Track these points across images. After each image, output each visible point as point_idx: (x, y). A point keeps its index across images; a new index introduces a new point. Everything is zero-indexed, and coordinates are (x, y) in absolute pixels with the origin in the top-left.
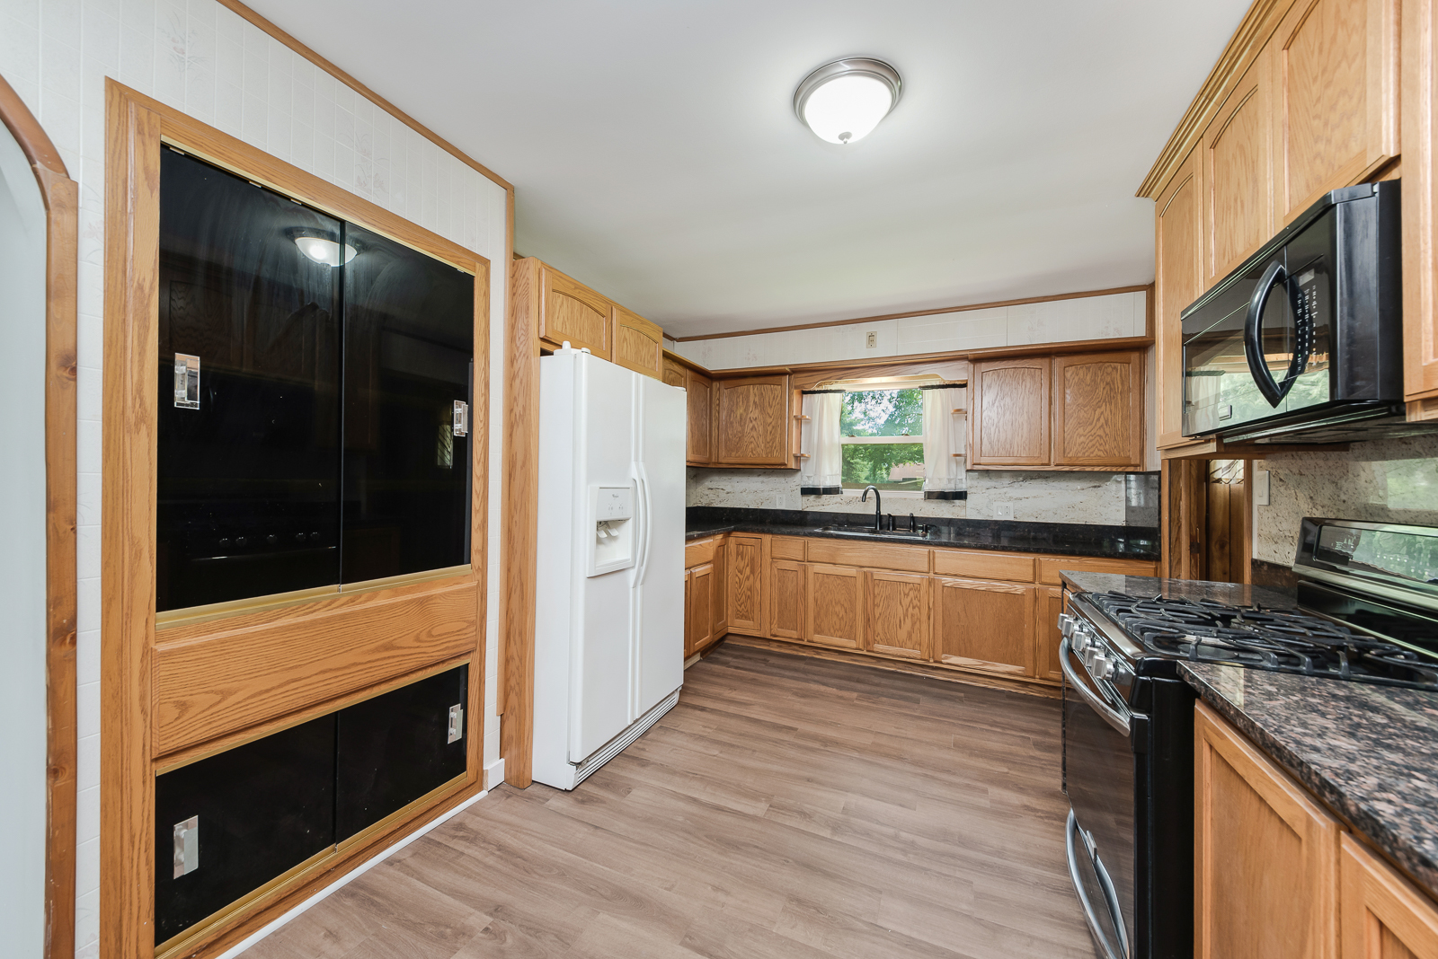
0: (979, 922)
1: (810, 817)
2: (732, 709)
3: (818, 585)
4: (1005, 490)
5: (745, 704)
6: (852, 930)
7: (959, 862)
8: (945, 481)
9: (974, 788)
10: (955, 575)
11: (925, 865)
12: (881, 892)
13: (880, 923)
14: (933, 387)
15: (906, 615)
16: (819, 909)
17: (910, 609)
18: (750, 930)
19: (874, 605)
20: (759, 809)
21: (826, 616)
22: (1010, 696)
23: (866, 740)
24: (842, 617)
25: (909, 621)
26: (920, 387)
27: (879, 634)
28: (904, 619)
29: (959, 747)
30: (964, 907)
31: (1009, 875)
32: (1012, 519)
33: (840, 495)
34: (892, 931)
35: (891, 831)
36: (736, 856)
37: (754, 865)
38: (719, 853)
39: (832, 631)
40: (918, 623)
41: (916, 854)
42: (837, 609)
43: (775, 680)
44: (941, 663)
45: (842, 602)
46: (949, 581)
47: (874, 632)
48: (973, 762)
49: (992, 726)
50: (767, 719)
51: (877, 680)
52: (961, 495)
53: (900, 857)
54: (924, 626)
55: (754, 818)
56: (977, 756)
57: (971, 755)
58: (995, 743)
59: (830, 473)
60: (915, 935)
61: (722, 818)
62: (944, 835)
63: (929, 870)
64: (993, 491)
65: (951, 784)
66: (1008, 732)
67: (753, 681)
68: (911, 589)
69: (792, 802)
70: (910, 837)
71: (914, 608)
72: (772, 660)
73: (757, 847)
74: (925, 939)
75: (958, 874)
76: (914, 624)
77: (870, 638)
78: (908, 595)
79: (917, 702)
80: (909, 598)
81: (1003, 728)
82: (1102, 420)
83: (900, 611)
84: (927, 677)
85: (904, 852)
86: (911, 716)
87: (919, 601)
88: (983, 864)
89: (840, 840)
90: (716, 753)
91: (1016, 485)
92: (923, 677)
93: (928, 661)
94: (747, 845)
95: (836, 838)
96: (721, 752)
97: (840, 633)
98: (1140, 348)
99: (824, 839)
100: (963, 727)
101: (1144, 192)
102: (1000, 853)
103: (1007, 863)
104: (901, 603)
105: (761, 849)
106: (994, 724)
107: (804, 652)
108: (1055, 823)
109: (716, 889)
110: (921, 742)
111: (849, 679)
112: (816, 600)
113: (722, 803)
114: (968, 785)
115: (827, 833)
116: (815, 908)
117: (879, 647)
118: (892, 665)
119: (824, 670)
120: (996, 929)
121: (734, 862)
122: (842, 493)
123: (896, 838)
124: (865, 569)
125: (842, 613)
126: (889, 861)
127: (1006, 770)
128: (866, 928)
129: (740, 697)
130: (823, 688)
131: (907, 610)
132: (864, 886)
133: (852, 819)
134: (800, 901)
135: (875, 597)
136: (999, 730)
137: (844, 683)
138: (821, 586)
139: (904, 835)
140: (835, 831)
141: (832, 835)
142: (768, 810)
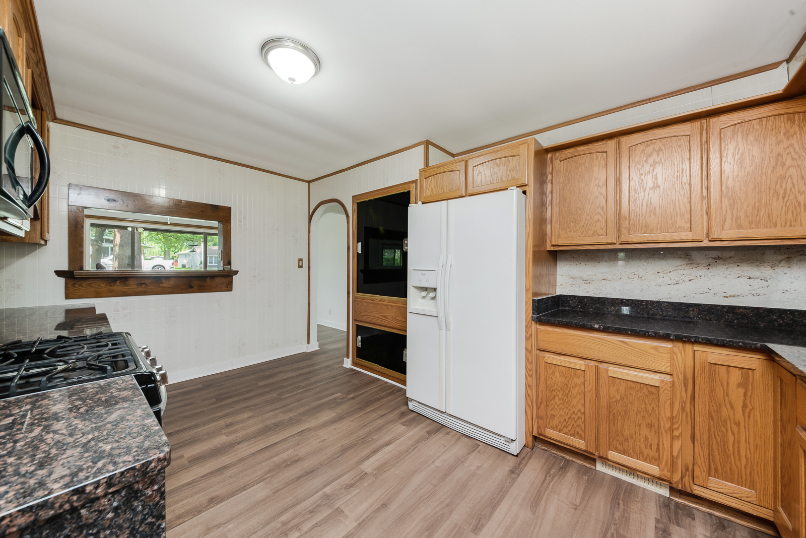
6: (269, 473)
11: (267, 528)
12: (274, 493)
13: (262, 483)
16: (288, 465)
20: (367, 468)
34: (254, 485)
41: (278, 529)
53: (284, 518)
55: (361, 463)
60: (244, 493)
63: (263, 528)
69: (365, 485)
85: (284, 524)
89: (318, 494)
94: (341, 455)
95: (320, 493)
99: (325, 486)
105: (336, 458)
115: (328, 490)
123: (298, 528)
126: (286, 510)
132: (283, 488)
133: (330, 511)
140: (327, 497)
141: (325, 492)
142: (363, 471)
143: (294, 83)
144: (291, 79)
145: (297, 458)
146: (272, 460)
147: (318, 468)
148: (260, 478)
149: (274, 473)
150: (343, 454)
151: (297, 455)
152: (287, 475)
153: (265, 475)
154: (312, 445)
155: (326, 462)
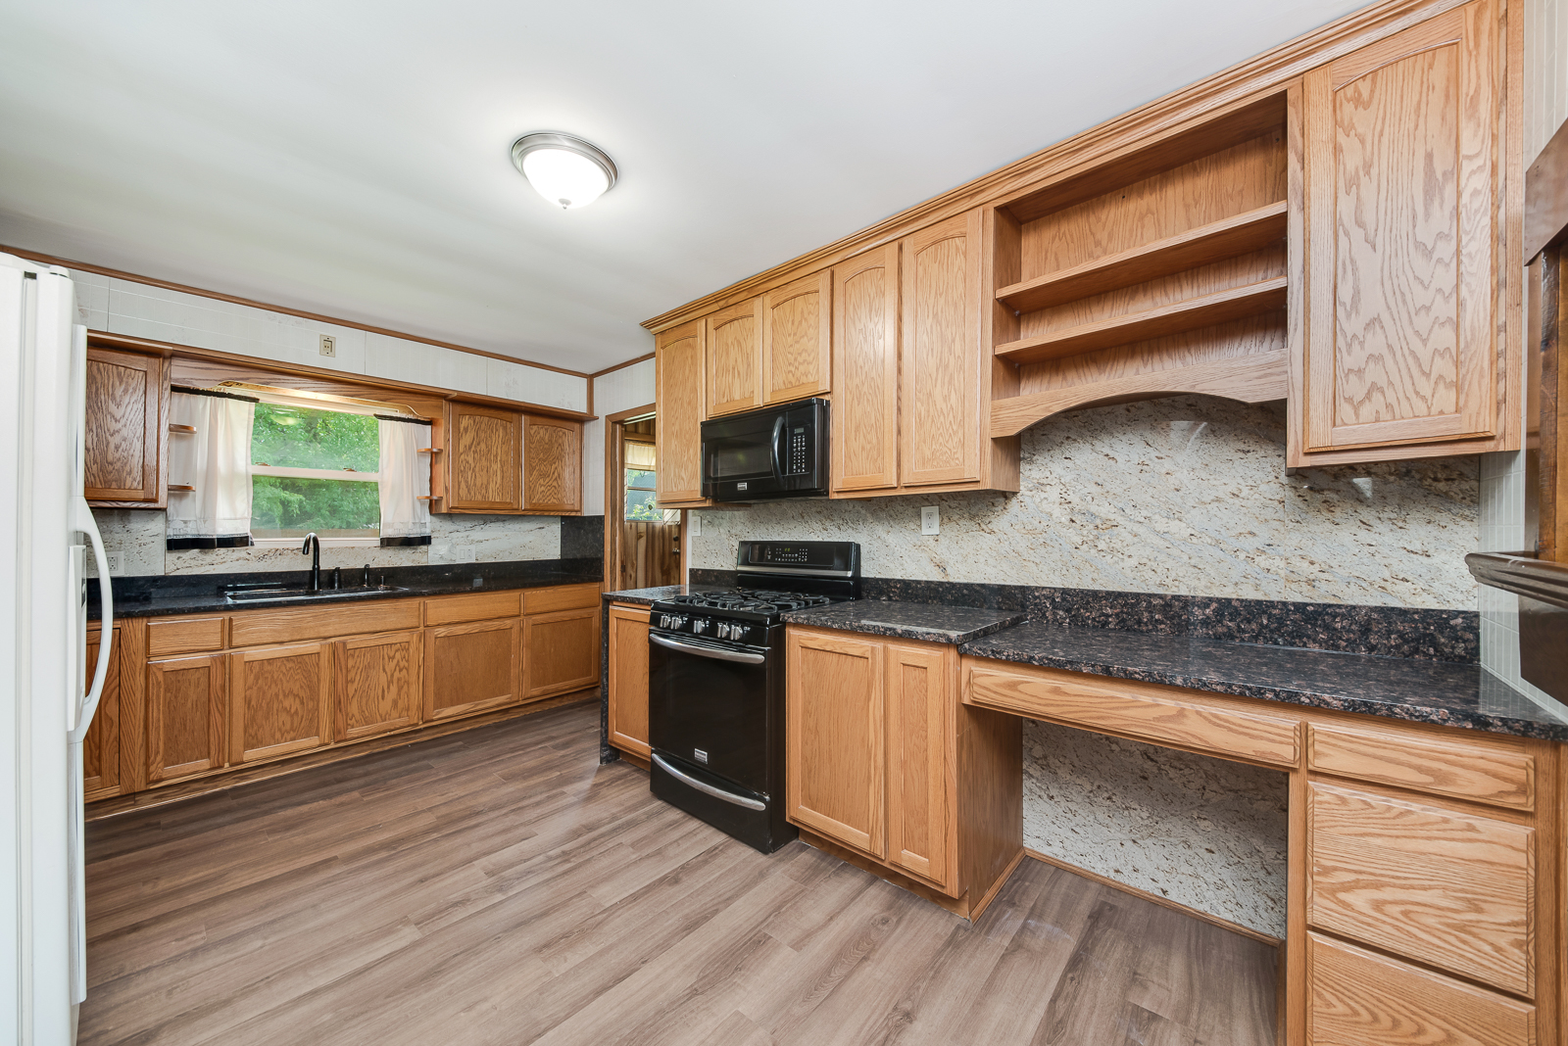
0: (648, 856)
1: (468, 900)
2: (194, 898)
3: (251, 678)
4: (467, 533)
5: (207, 882)
6: (599, 924)
7: (602, 839)
8: (410, 525)
9: (555, 796)
10: (449, 624)
11: (588, 857)
12: (585, 893)
13: (607, 905)
14: (392, 418)
15: (390, 683)
16: (565, 936)
17: (397, 674)
18: (540, 994)
19: (347, 682)
20: (409, 934)
21: (267, 718)
22: (498, 726)
23: (429, 820)
24: (296, 712)
25: (394, 688)
26: (376, 415)
27: (353, 715)
28: (388, 687)
29: (509, 778)
30: (634, 856)
31: (631, 825)
32: (474, 561)
33: (249, 547)
35: (541, 858)
36: (447, 977)
37: (475, 966)
38: (426, 991)
39: (278, 735)
40: (406, 686)
41: (575, 856)
42: (286, 704)
43: (212, 835)
44: (433, 721)
45: (295, 692)
46: (442, 631)
47: (347, 715)
48: (532, 782)
49: (513, 752)
50: (277, 873)
51: (360, 770)
52: (425, 541)
53: (567, 866)
54: (413, 689)
55: (415, 945)
56: (529, 776)
57: (525, 778)
58: (529, 762)
59: (230, 515)
60: (632, 892)
61: (378, 973)
62: (576, 834)
64: (455, 534)
65: (538, 804)
66: (528, 750)
67: (170, 856)
68: (397, 651)
69: (433, 906)
70: (558, 851)
71: (400, 670)
72: (165, 820)
73: (456, 955)
74: (638, 888)
75: (610, 845)
76: (400, 689)
77: (341, 724)
78: (393, 657)
79: (430, 767)
80: (395, 661)
81: (522, 749)
82: (556, 474)
83: (383, 679)
84: (411, 744)
85: (566, 861)
86: (435, 781)
87: (407, 661)
88: (614, 830)
89: (515, 892)
90: (259, 943)
91: (478, 528)
92: (406, 746)
93: (417, 725)
94: (445, 962)
95: (511, 894)
96: (266, 938)
97: (292, 734)
98: (579, 420)
99: (501, 902)
100: (494, 764)
101: (648, 325)
102: (614, 818)
103: (624, 820)
104: (384, 670)
105: (461, 953)
106: (513, 750)
107: (216, 787)
108: (619, 782)
109: (470, 1008)
110: (478, 792)
111: (325, 784)
112: (248, 701)
113: (358, 964)
114: (549, 797)
115: (499, 897)
116: (561, 938)
117: (353, 732)
118: (365, 748)
119: (275, 792)
120: (659, 852)
121: (453, 981)
122: (252, 544)
123: (550, 859)
124: (333, 640)
125: (296, 705)
126: (564, 874)
127: (559, 773)
128: (605, 915)
129: (184, 880)
130: (304, 808)
131: (392, 675)
132: (571, 898)
133: (503, 874)
134: (547, 946)
135: (348, 671)
136: (521, 752)
137: (324, 790)
138: (257, 678)
139: (551, 853)
140: (500, 890)
141: (504, 894)
142: (419, 929)
143: (568, 207)
144: (563, 201)
145: (546, 952)
146: (599, 948)
147: (505, 931)
148: (613, 913)
149: (590, 922)
150: (440, 965)
151: (544, 960)
152: (566, 919)
153: (605, 919)
154: (507, 988)
155: (484, 945)
